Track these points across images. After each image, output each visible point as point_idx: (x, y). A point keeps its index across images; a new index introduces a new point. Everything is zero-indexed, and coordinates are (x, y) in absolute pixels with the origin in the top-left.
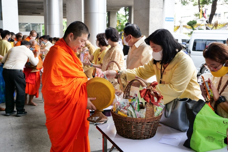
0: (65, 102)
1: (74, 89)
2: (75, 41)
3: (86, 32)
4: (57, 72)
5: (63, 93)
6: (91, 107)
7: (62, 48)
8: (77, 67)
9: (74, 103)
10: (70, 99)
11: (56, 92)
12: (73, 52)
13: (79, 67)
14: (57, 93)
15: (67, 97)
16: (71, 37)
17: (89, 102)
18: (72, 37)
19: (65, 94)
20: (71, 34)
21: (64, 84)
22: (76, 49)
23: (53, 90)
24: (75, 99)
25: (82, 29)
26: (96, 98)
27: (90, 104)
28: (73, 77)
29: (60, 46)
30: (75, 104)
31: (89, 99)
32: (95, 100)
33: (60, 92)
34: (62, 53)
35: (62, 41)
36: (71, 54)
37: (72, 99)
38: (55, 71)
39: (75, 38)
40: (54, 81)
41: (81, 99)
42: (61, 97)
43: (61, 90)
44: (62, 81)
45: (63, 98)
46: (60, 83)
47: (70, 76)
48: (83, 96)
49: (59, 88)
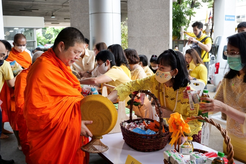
0: (51, 127)
2: (67, 52)
3: (80, 41)
4: (39, 90)
5: (47, 117)
6: (85, 134)
9: (62, 127)
10: (58, 123)
11: (38, 116)
12: (64, 65)
14: (41, 117)
15: (52, 122)
17: (83, 126)
18: (62, 47)
19: (50, 118)
20: (61, 44)
21: (49, 106)
22: (68, 62)
23: (35, 113)
24: (64, 123)
25: (76, 38)
26: (92, 122)
27: (84, 129)
28: (63, 96)
30: (64, 130)
31: (83, 122)
33: (44, 116)
34: (49, 67)
35: (50, 51)
36: (61, 67)
37: (60, 123)
38: (37, 90)
39: (66, 49)
40: (37, 102)
41: (73, 122)
42: (46, 121)
43: (46, 114)
44: (48, 101)
45: (48, 123)
46: (44, 105)
47: (58, 95)
48: (75, 119)
49: (42, 110)
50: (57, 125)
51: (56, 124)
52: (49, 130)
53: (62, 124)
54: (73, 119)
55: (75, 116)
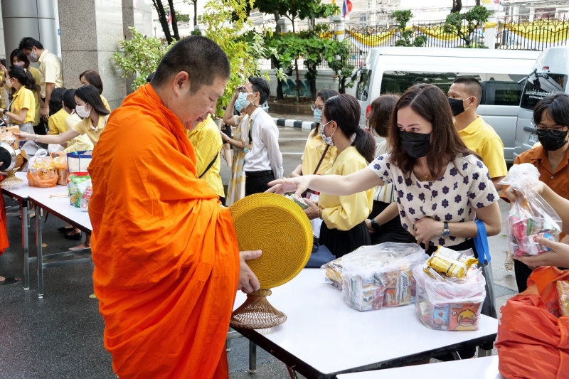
0: (177, 276)
1: (198, 236)
2: (194, 97)
4: (144, 188)
11: (147, 251)
12: (182, 128)
14: (153, 254)
16: (180, 83)
17: (243, 264)
18: (183, 85)
20: (182, 77)
21: (169, 224)
22: (191, 121)
24: (204, 265)
26: (260, 252)
29: (146, 108)
35: (148, 93)
37: (197, 266)
38: (139, 188)
40: (140, 217)
41: (223, 263)
42: (165, 264)
43: (165, 245)
45: (169, 266)
47: (181, 198)
48: (226, 255)
49: (156, 236)
52: (170, 283)
55: (226, 248)
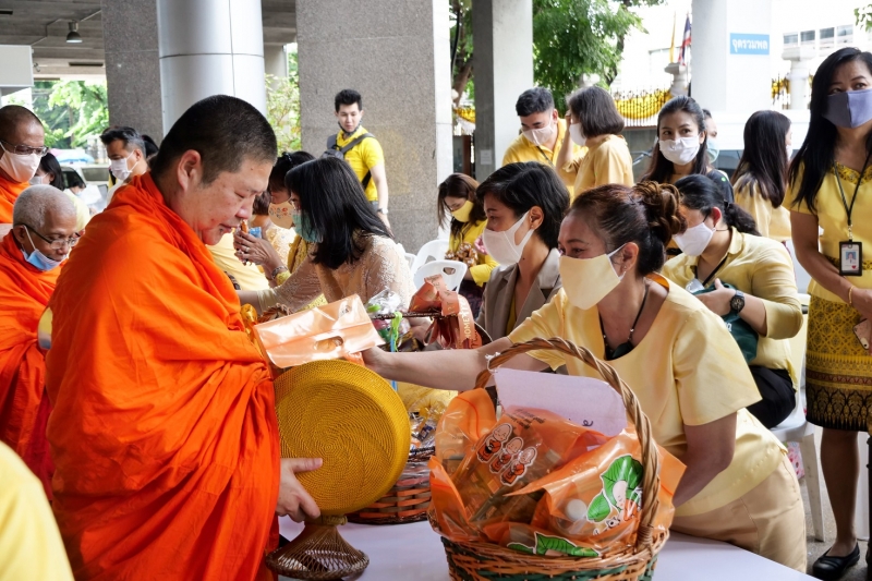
0: (171, 483)
2: (209, 191)
3: (263, 153)
4: (123, 341)
5: (157, 444)
6: (295, 507)
7: (148, 222)
8: (218, 313)
9: (212, 486)
10: (197, 468)
11: (121, 440)
12: (196, 241)
13: (226, 313)
14: (131, 446)
15: (175, 464)
16: (189, 170)
17: (287, 478)
18: (194, 172)
19: (168, 449)
20: (190, 158)
21: (162, 400)
22: (208, 229)
23: (108, 430)
24: (218, 470)
25: (247, 138)
26: (320, 462)
27: (292, 489)
28: (204, 362)
29: (138, 210)
30: (218, 494)
31: (286, 466)
32: (315, 470)
33: (142, 441)
34: (149, 245)
35: (144, 187)
36: (186, 247)
37: (207, 469)
39: (207, 178)
40: (114, 387)
41: (250, 466)
42: (151, 462)
43: (152, 433)
44: (154, 382)
45: (161, 467)
46: (140, 396)
47: (189, 357)
48: (257, 453)
49: (138, 419)
50: (191, 475)
51: (188, 471)
52: (159, 492)
53: (212, 475)
54: (250, 454)
55: (257, 442)
